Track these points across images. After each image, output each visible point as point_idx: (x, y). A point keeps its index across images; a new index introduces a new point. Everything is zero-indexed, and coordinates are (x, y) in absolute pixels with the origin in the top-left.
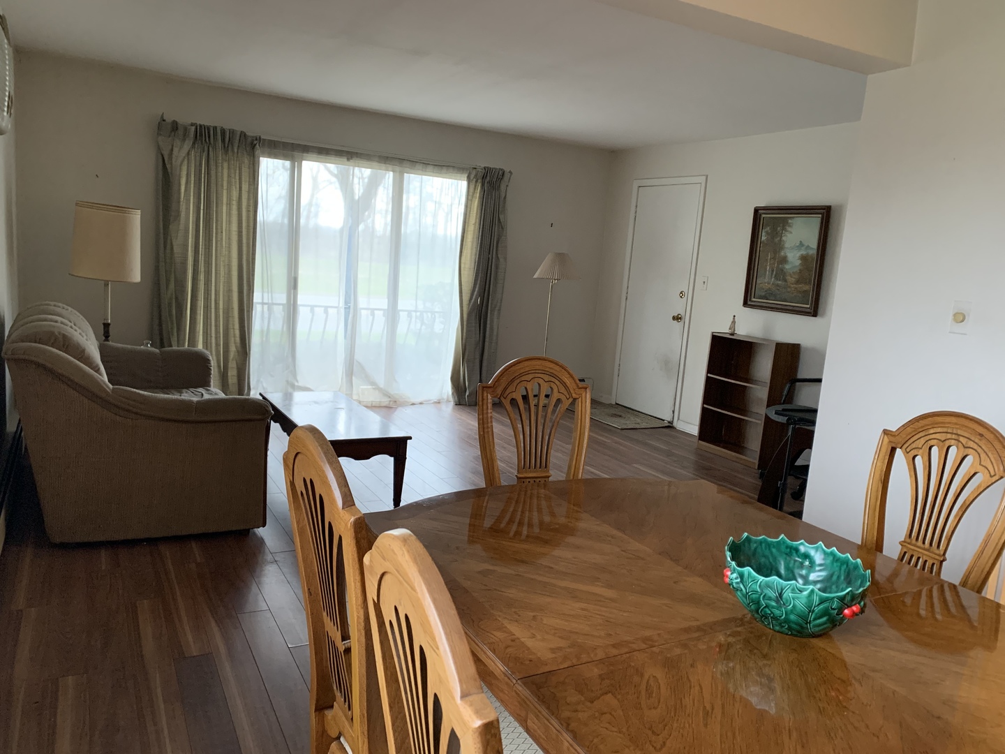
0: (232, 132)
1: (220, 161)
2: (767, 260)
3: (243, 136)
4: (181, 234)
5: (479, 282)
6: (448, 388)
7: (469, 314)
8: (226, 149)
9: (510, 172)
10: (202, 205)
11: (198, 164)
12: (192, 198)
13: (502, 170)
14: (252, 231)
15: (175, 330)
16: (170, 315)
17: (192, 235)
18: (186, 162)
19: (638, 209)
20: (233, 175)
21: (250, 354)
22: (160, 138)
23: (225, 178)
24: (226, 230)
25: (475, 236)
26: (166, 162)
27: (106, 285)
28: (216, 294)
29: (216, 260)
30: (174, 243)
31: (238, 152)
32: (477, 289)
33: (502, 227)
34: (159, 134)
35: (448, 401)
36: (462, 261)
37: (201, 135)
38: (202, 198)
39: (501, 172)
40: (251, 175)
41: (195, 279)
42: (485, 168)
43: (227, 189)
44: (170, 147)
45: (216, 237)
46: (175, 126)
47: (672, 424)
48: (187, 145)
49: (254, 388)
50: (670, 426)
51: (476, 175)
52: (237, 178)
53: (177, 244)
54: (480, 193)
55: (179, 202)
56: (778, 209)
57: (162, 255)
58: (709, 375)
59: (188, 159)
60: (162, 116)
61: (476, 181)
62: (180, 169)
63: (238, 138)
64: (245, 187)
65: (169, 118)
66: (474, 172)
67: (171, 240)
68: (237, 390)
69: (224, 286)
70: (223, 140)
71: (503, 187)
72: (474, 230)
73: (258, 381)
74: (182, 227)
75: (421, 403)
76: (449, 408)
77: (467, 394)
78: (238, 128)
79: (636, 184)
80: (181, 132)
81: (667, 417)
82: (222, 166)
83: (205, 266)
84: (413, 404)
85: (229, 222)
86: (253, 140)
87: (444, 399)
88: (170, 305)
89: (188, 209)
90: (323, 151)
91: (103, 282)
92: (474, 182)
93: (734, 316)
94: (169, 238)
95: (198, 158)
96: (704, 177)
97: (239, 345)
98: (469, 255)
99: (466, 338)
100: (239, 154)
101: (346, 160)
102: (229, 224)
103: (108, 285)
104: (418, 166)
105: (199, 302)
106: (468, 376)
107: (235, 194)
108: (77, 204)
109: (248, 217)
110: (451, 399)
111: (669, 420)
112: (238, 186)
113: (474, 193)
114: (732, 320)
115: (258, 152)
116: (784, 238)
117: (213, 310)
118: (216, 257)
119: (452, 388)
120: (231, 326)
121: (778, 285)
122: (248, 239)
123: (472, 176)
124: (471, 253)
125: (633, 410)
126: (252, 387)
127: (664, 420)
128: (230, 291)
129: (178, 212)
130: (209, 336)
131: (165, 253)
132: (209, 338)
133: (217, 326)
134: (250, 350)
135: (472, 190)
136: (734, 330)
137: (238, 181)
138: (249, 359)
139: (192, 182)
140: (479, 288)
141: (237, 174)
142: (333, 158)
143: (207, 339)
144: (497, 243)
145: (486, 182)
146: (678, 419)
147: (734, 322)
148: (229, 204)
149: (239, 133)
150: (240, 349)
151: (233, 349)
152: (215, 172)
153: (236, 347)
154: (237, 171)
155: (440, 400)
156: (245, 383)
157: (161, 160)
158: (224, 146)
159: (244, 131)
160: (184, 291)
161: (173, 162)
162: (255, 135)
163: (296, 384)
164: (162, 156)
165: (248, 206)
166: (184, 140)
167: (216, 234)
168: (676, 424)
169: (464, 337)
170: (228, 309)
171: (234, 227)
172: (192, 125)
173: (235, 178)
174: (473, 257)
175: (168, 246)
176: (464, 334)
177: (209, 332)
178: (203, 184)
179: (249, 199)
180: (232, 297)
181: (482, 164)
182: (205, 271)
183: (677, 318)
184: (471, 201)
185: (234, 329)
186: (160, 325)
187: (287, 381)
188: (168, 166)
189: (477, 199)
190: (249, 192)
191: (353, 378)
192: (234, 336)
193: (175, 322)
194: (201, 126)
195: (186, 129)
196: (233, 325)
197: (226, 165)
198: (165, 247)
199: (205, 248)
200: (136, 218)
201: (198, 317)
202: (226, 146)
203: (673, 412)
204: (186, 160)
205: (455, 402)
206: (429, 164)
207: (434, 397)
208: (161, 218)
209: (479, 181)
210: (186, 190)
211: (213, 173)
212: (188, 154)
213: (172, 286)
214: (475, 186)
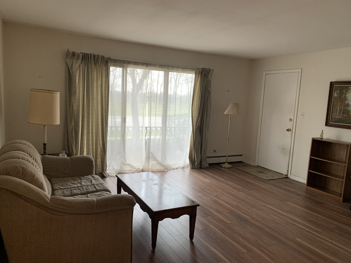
0: (98, 56)
1: (93, 69)
2: (338, 105)
3: (103, 58)
4: (77, 101)
5: (200, 116)
6: (188, 161)
7: (196, 130)
8: (95, 63)
9: (212, 70)
10: (85, 88)
11: (84, 70)
12: (81, 85)
13: (209, 69)
14: (107, 98)
15: (74, 143)
16: (72, 137)
17: (81, 101)
18: (78, 70)
19: (266, 83)
20: (98, 75)
21: (106, 152)
22: (67, 59)
23: (95, 76)
24: (96, 98)
25: (198, 97)
26: (70, 70)
27: (44, 126)
28: (92, 127)
29: (92, 112)
30: (74, 105)
31: (100, 65)
32: (199, 119)
33: (209, 93)
34: (66, 58)
35: (187, 167)
36: (193, 108)
37: (85, 58)
38: (86, 85)
39: (209, 70)
40: (107, 75)
41: (83, 120)
42: (202, 68)
43: (96, 81)
44: (72, 63)
45: (92, 102)
46: (74, 54)
47: (287, 176)
48: (79, 61)
49: (108, 166)
50: (287, 177)
51: (199, 72)
52: (100, 76)
53: (75, 105)
54: (200, 79)
55: (75, 87)
56: (343, 83)
57: (68, 110)
58: (311, 157)
59: (79, 68)
60: (68, 50)
61: (199, 74)
62: (76, 73)
63: (100, 59)
64: (104, 80)
65: (71, 51)
66: (198, 70)
67: (72, 104)
68: (101, 168)
69: (95, 123)
70: (94, 60)
71: (209, 76)
72: (198, 95)
73: (110, 163)
74: (77, 98)
75: (177, 169)
76: (188, 170)
77: (196, 164)
78: (101, 54)
79: (264, 73)
80: (76, 56)
81: (285, 173)
82: (94, 71)
83: (87, 115)
84: (174, 169)
85: (97, 95)
86: (107, 60)
87: (185, 166)
88: (72, 131)
89: (79, 90)
90: (137, 63)
91: (43, 125)
92: (198, 74)
93: (323, 131)
94: (71, 103)
95: (84, 68)
96: (301, 70)
97: (102, 148)
98: (196, 105)
99: (195, 140)
100: (101, 65)
101: (146, 67)
102: (97, 96)
103: (45, 126)
104: (175, 68)
105: (85, 130)
106: (196, 156)
107: (99, 83)
108: (31, 90)
109: (105, 93)
110: (189, 166)
111: (286, 174)
112: (101, 79)
113: (198, 79)
114: (321, 132)
115: (109, 64)
116: (347, 95)
117: (91, 134)
118: (92, 110)
119: (190, 162)
120: (98, 140)
121: (344, 116)
122: (105, 102)
123: (197, 72)
124: (197, 104)
125: (266, 169)
126: (107, 166)
127: (283, 174)
128: (98, 125)
129: (75, 91)
130: (89, 145)
131: (70, 109)
132: (89, 146)
133: (92, 140)
134: (106, 150)
135: (197, 78)
136: (323, 137)
137: (101, 77)
138: (106, 154)
139: (81, 78)
140: (200, 119)
141: (100, 74)
142: (140, 66)
143: (88, 147)
144: (207, 100)
145: (203, 74)
146: (291, 174)
147: (322, 133)
148: (97, 87)
149: (101, 56)
150: (102, 150)
151: (99, 150)
152: (91, 74)
153: (101, 149)
154: (100, 73)
155: (184, 167)
156: (105, 164)
157: (67, 69)
158: (95, 62)
159: (103, 55)
160: (78, 126)
161: (73, 70)
162: (108, 57)
163: (125, 163)
164: (68, 67)
165: (105, 88)
166: (78, 60)
167: (92, 100)
168: (289, 176)
169: (194, 140)
170: (97, 133)
171: (99, 97)
172: (81, 53)
173: (99, 76)
174: (198, 106)
175: (71, 106)
176: (194, 139)
177: (89, 143)
178: (86, 79)
179: (105, 85)
180: (99, 127)
181: (201, 67)
182: (87, 117)
183: (288, 130)
184: (197, 82)
185: (99, 141)
186: (68, 141)
187: (122, 162)
188: (71, 72)
189: (199, 82)
190: (105, 82)
191: (150, 159)
192: (100, 144)
193: (74, 139)
194: (85, 54)
195: (78, 55)
196: (99, 139)
197: (95, 70)
198: (70, 107)
199: (87, 107)
200: (58, 96)
201: (84, 137)
202: (96, 62)
203: (288, 171)
204: (78, 68)
205: (191, 167)
206: (180, 68)
207: (182, 165)
208: (68, 94)
209: (200, 74)
210: (78, 82)
211: (90, 74)
212: (79, 66)
213: (73, 124)
214: (198, 76)
